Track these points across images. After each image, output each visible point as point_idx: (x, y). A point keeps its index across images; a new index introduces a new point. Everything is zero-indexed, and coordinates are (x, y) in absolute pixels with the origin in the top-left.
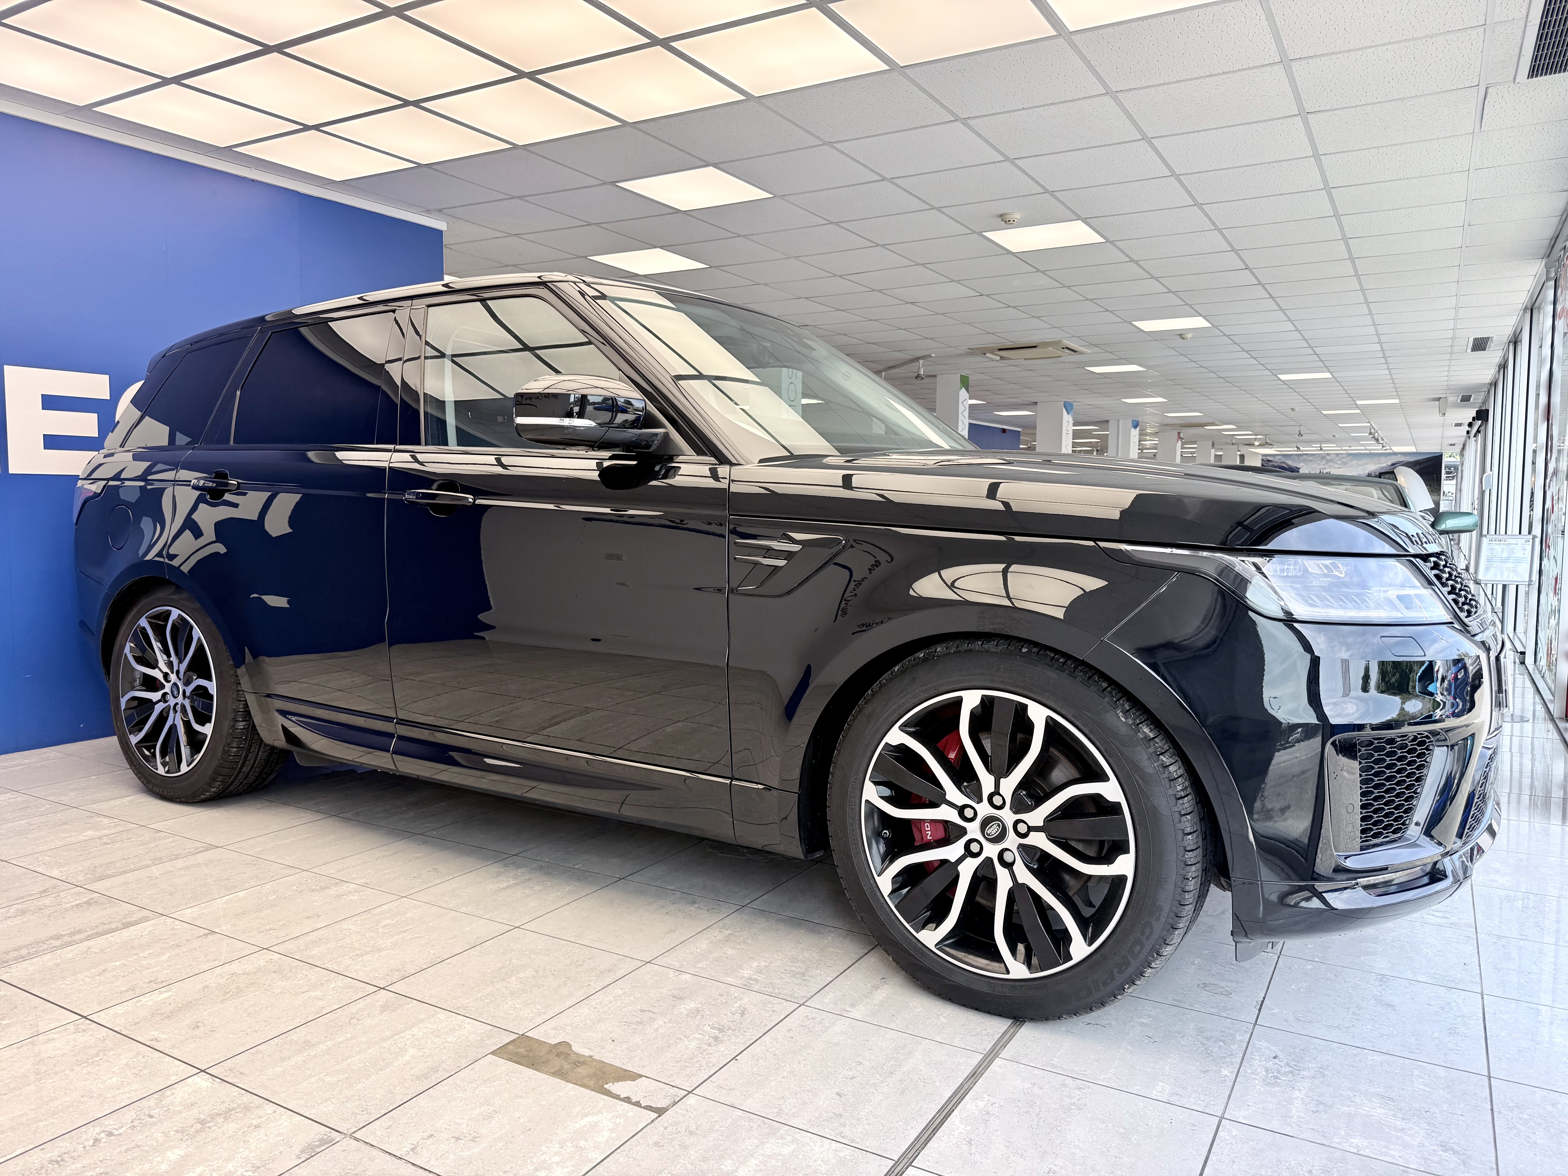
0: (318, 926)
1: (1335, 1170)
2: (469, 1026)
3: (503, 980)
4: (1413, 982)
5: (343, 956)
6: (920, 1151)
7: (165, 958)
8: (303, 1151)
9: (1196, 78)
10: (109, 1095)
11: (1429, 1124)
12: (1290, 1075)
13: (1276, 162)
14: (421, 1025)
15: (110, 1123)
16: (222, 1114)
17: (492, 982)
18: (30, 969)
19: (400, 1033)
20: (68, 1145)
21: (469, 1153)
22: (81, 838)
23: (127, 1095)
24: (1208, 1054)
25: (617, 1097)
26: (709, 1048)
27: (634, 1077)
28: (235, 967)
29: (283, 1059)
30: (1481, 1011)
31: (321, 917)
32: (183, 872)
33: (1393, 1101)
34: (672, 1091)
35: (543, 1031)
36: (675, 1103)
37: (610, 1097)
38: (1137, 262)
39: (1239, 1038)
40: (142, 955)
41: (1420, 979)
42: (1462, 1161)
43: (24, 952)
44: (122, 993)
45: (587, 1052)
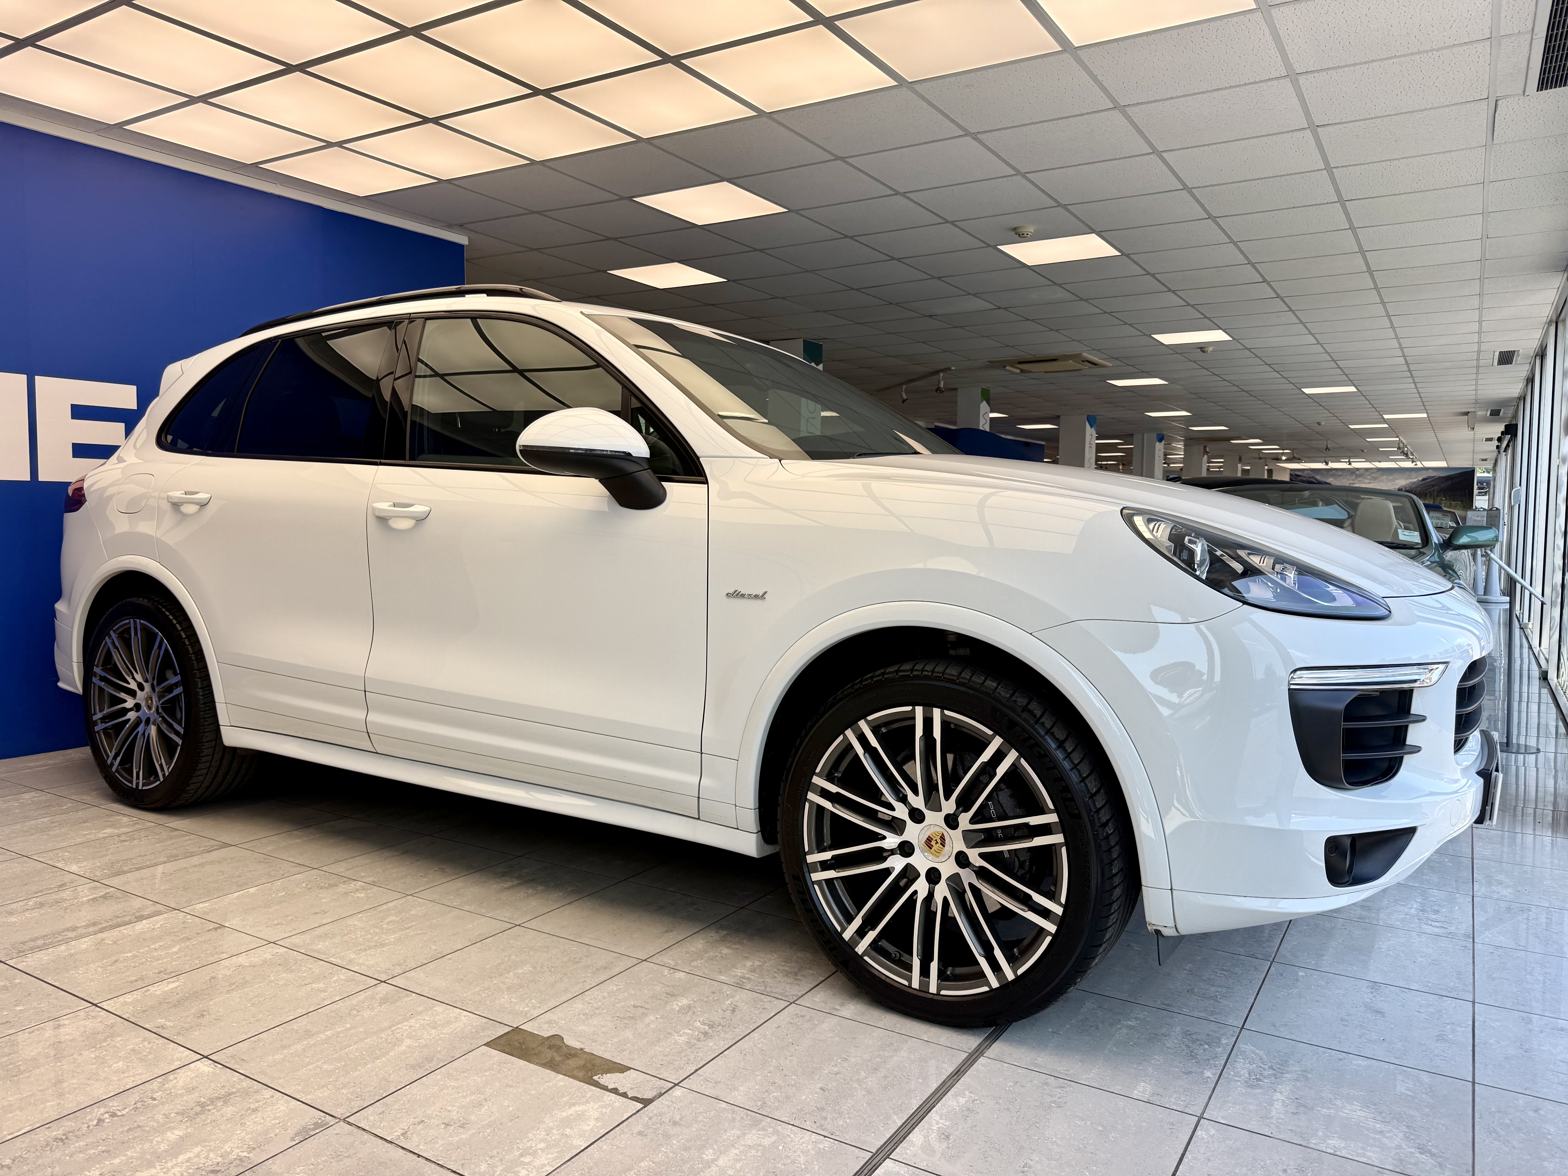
0: (325, 922)
1: (1310, 1169)
2: (465, 1017)
3: (501, 975)
4: (1405, 990)
5: (348, 950)
6: (899, 1144)
7: (175, 949)
8: (297, 1135)
9: (1203, 93)
10: (115, 1078)
11: (1408, 1127)
12: (1273, 1078)
13: (1288, 175)
14: (419, 1017)
15: (114, 1105)
16: (221, 1098)
17: (491, 977)
18: (45, 958)
19: (398, 1024)
20: (73, 1124)
21: (457, 1139)
22: (101, 835)
23: (132, 1078)
24: (1193, 1056)
25: (605, 1088)
26: (699, 1043)
27: (623, 1069)
28: (242, 960)
29: (284, 1047)
30: (1471, 1019)
31: (327, 914)
32: (197, 869)
33: (1375, 1105)
34: (658, 1083)
35: (536, 1025)
36: (661, 1095)
37: (598, 1087)
38: (1153, 275)
39: (1224, 1041)
40: (153, 947)
41: (1413, 988)
42: (1438, 1163)
43: (40, 942)
44: (131, 982)
45: (577, 1045)
